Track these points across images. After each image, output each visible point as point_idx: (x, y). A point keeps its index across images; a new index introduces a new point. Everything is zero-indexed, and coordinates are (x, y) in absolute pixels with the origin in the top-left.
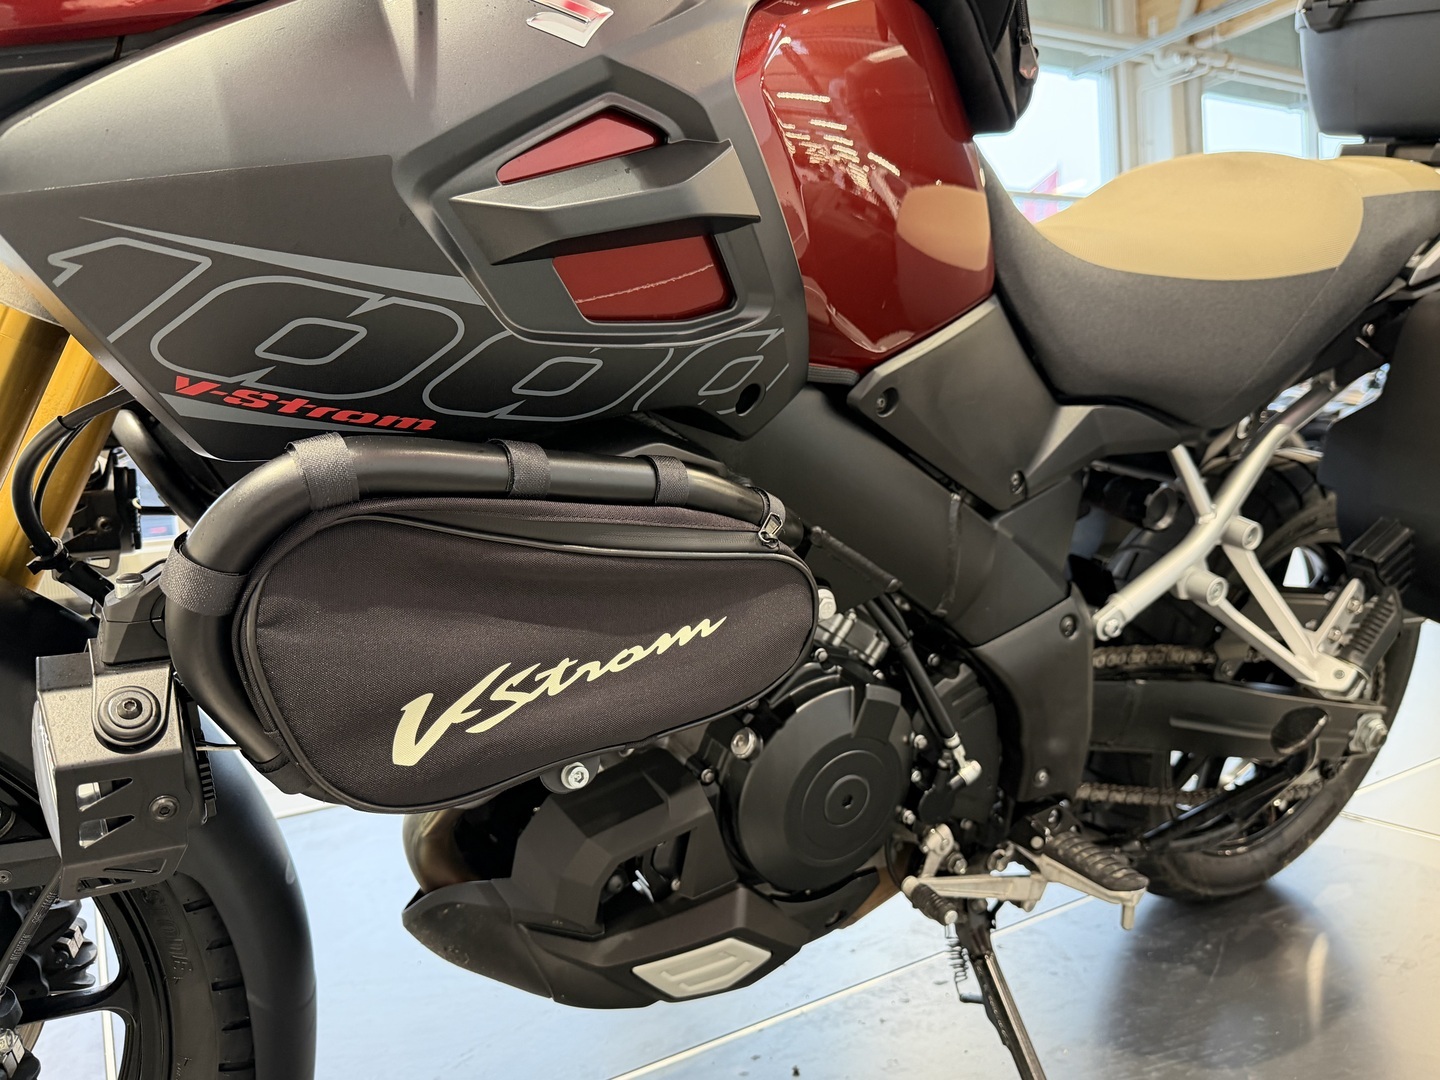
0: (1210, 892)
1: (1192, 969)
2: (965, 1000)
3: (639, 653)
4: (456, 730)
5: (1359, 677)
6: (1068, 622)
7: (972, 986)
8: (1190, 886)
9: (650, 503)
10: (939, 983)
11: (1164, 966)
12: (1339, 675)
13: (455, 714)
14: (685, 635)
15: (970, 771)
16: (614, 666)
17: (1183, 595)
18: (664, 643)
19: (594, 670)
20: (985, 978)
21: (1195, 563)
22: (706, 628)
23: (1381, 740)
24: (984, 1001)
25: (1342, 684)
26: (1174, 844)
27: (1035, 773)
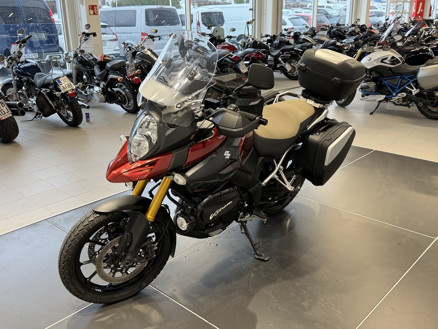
0: (273, 213)
1: (270, 225)
2: (242, 233)
3: (226, 206)
4: (214, 216)
5: (294, 189)
6: (259, 185)
7: (243, 231)
8: (270, 212)
9: (229, 193)
10: (234, 230)
11: (267, 225)
12: (292, 188)
13: (214, 215)
14: (229, 203)
15: (246, 205)
16: (224, 208)
17: (273, 178)
18: (228, 204)
19: (223, 208)
20: (245, 230)
21: (275, 174)
22: (231, 202)
23: (299, 190)
24: (245, 233)
25: (292, 190)
26: (269, 209)
27: (254, 204)
